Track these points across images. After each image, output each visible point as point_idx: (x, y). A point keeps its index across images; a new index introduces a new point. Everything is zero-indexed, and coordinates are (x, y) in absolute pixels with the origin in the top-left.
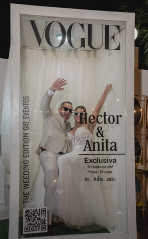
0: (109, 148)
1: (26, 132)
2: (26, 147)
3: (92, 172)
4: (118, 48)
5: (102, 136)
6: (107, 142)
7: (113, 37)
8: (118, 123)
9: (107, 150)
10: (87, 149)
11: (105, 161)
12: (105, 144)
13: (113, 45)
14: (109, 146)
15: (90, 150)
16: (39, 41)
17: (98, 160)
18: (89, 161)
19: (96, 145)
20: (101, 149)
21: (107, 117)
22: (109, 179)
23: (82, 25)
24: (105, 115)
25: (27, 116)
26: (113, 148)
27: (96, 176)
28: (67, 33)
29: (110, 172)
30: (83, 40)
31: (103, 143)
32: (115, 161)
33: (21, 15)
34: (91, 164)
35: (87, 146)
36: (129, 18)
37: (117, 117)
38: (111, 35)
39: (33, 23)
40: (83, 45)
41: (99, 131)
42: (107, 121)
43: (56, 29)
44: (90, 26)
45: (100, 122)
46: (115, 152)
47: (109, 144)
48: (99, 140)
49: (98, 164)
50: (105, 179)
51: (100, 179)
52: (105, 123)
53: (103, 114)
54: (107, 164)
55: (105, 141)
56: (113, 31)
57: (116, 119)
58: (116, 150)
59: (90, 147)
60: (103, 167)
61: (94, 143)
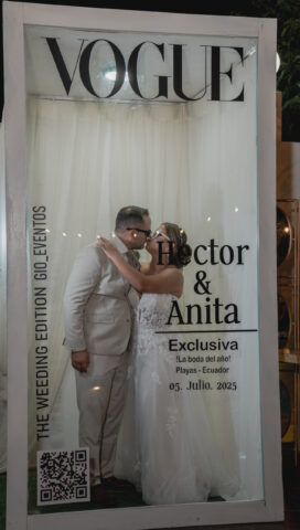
0: (222, 318)
1: (42, 284)
2: (39, 318)
3: (187, 371)
4: (240, 98)
5: (207, 291)
6: (217, 304)
7: (229, 74)
8: (240, 262)
9: (218, 322)
10: (175, 321)
11: (212, 346)
12: (213, 309)
13: (228, 90)
14: (223, 312)
15: (181, 322)
16: (67, 83)
17: (198, 345)
18: (179, 346)
19: (194, 311)
20: (204, 319)
21: (217, 251)
22: (223, 386)
23: (161, 48)
24: (212, 245)
25: (43, 250)
26: (231, 318)
27: (194, 378)
28: (128, 64)
29: (223, 370)
30: (163, 81)
31: (208, 307)
32: (235, 346)
33: (26, 26)
34: (184, 354)
35: (175, 313)
36: (264, 30)
37: (240, 248)
38: (224, 68)
39: (52, 43)
40: (163, 91)
41: (200, 282)
42: (217, 258)
43: (102, 57)
44: (178, 50)
45: (202, 260)
46: (234, 326)
47: (221, 309)
48: (201, 300)
49: (195, 354)
50: (214, 385)
51: (205, 386)
52: (213, 263)
53: (207, 244)
54: (216, 353)
55: (212, 302)
56: (228, 58)
57: (238, 254)
58: (236, 321)
59: (179, 316)
60: (209, 359)
61: (189, 308)
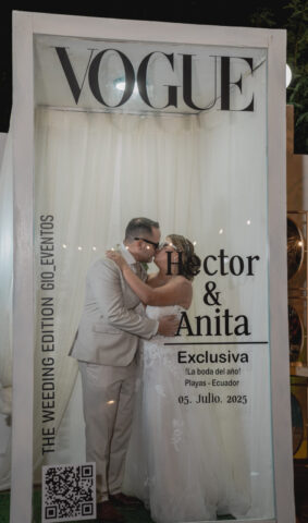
0: (231, 330)
1: (49, 294)
2: (46, 329)
3: (195, 384)
4: (250, 108)
5: (216, 302)
6: (227, 316)
7: (239, 84)
8: (250, 273)
9: (227, 333)
10: (184, 332)
11: (222, 358)
12: (222, 321)
13: (239, 100)
14: (233, 324)
15: (191, 334)
16: (76, 92)
17: (208, 357)
18: (188, 359)
19: (204, 322)
20: (214, 331)
21: (226, 261)
22: (232, 399)
23: (171, 58)
24: (222, 256)
25: (50, 259)
26: (241, 330)
27: (204, 391)
28: (137, 73)
29: (234, 383)
30: (172, 90)
31: (218, 318)
32: (245, 358)
33: (35, 36)
34: (195, 366)
35: (184, 324)
36: (274, 41)
37: (250, 259)
38: (234, 78)
39: (62, 53)
40: (173, 101)
41: (209, 292)
42: (227, 269)
43: (112, 67)
44: (187, 60)
45: (211, 270)
46: (244, 338)
47: (231, 320)
48: (210, 311)
49: (204, 366)
50: (224, 398)
51: (211, 399)
52: (223, 273)
53: (217, 254)
54: (227, 366)
55: (222, 313)
56: (238, 69)
57: (248, 265)
58: (246, 333)
59: (189, 327)
60: (219, 372)
61: (199, 319)
